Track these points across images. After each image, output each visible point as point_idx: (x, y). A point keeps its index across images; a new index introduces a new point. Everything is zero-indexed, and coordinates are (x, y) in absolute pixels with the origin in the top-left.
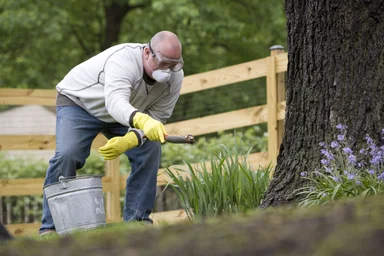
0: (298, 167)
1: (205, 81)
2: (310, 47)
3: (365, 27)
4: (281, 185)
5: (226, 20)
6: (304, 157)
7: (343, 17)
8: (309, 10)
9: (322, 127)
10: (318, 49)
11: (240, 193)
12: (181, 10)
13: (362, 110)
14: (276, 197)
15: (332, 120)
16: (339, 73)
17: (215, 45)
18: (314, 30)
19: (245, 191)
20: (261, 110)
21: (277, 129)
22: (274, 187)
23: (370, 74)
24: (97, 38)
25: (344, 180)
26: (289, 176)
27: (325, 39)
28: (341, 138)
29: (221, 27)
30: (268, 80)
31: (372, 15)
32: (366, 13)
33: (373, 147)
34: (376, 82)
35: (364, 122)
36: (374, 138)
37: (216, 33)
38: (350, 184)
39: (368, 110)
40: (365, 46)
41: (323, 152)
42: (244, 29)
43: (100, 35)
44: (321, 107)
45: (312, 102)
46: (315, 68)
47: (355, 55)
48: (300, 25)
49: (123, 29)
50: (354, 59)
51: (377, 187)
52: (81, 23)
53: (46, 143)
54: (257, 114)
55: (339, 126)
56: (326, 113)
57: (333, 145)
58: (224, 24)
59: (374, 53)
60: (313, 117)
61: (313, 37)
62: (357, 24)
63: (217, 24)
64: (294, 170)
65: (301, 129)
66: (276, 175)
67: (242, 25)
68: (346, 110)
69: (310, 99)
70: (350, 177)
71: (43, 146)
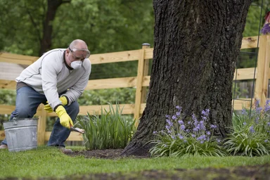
0: (152, 126)
1: (103, 59)
2: (166, 58)
3: (198, 50)
4: (141, 135)
5: (116, 16)
6: (156, 120)
7: (186, 43)
8: (168, 36)
9: (168, 105)
10: (170, 59)
11: (117, 133)
12: (89, 6)
13: (192, 98)
14: (138, 141)
15: (174, 102)
16: (181, 75)
17: (109, 28)
18: (169, 48)
19: (120, 132)
20: (133, 79)
21: (141, 91)
22: (137, 136)
23: (198, 78)
24: (41, 17)
25: (178, 138)
26: (146, 131)
27: (175, 54)
28: (178, 114)
29: (113, 19)
30: (139, 62)
31: (202, 44)
32: (199, 42)
33: (196, 121)
34: (201, 83)
35: (192, 105)
36: (196, 114)
37: (110, 22)
38: (181, 141)
39: (195, 98)
40: (197, 61)
41: (167, 120)
42: (127, 21)
43: (43, 16)
44: (169, 93)
45: (164, 90)
46: (167, 70)
47: (191, 66)
48: (161, 45)
49: (57, 14)
50: (190, 68)
51: (195, 144)
52: (32, 7)
53: (6, 84)
54: (131, 81)
55: (178, 107)
56: (171, 97)
57: (174, 117)
58: (114, 17)
59: (202, 66)
60: (164, 98)
61: (168, 52)
62: (194, 48)
63: (111, 17)
64: (150, 127)
65: (156, 104)
66: (139, 129)
67: (125, 19)
68: (183, 96)
69: (163, 87)
70: (181, 138)
71: (4, 86)
